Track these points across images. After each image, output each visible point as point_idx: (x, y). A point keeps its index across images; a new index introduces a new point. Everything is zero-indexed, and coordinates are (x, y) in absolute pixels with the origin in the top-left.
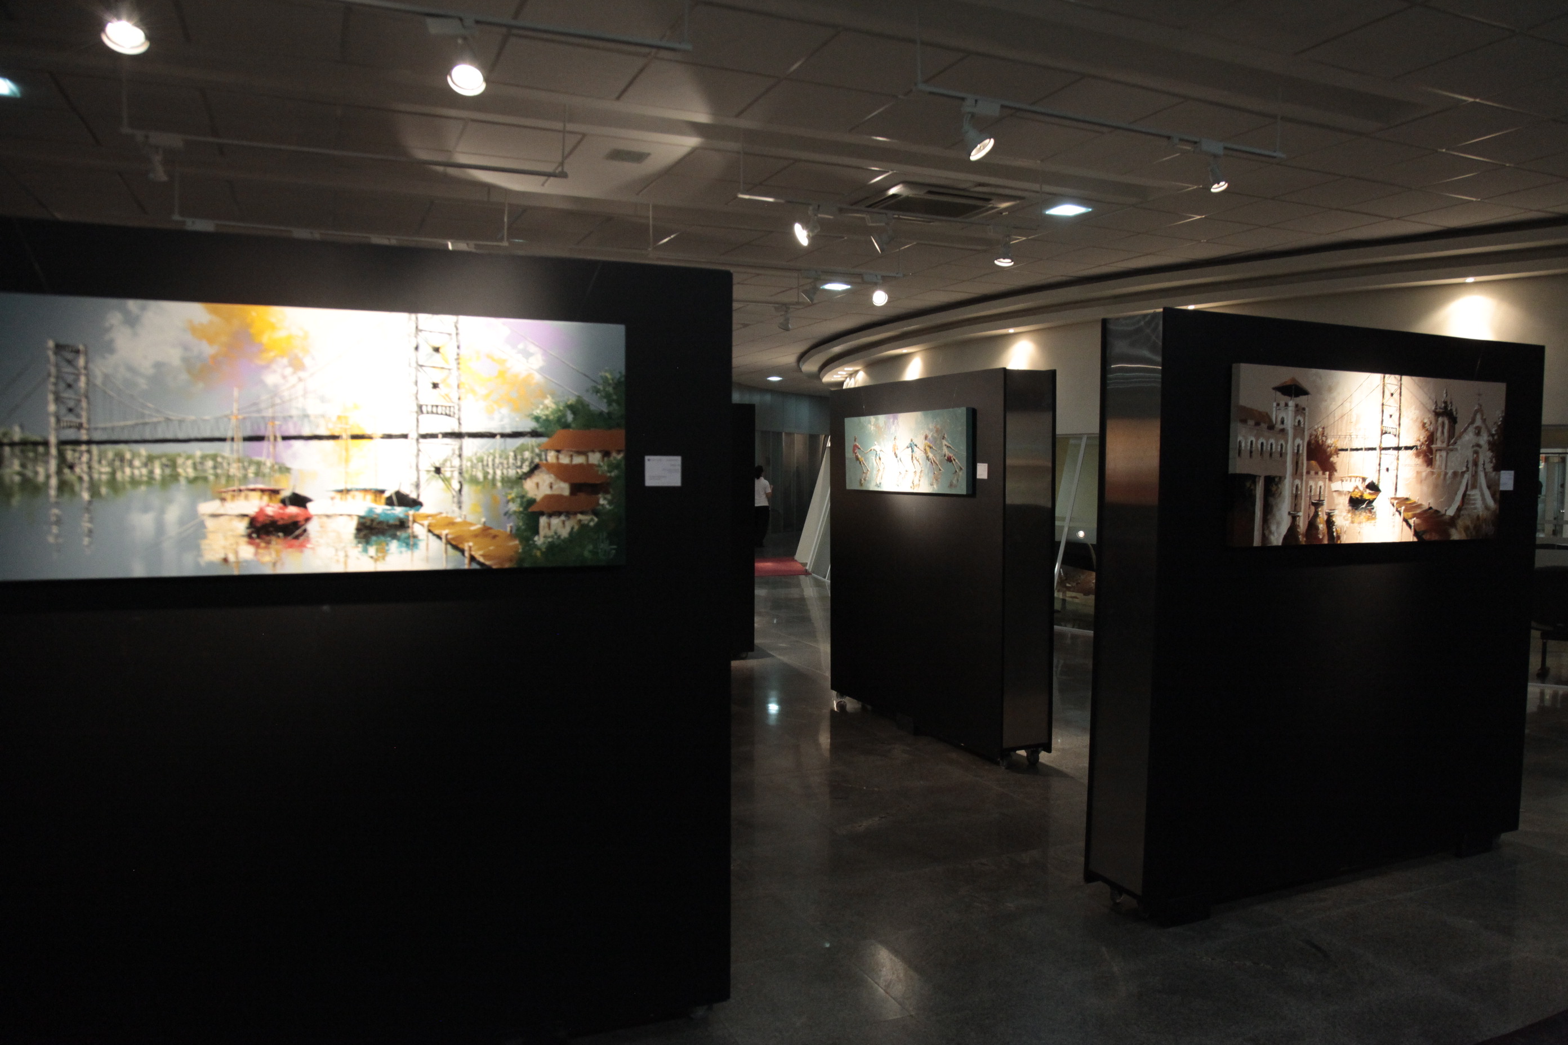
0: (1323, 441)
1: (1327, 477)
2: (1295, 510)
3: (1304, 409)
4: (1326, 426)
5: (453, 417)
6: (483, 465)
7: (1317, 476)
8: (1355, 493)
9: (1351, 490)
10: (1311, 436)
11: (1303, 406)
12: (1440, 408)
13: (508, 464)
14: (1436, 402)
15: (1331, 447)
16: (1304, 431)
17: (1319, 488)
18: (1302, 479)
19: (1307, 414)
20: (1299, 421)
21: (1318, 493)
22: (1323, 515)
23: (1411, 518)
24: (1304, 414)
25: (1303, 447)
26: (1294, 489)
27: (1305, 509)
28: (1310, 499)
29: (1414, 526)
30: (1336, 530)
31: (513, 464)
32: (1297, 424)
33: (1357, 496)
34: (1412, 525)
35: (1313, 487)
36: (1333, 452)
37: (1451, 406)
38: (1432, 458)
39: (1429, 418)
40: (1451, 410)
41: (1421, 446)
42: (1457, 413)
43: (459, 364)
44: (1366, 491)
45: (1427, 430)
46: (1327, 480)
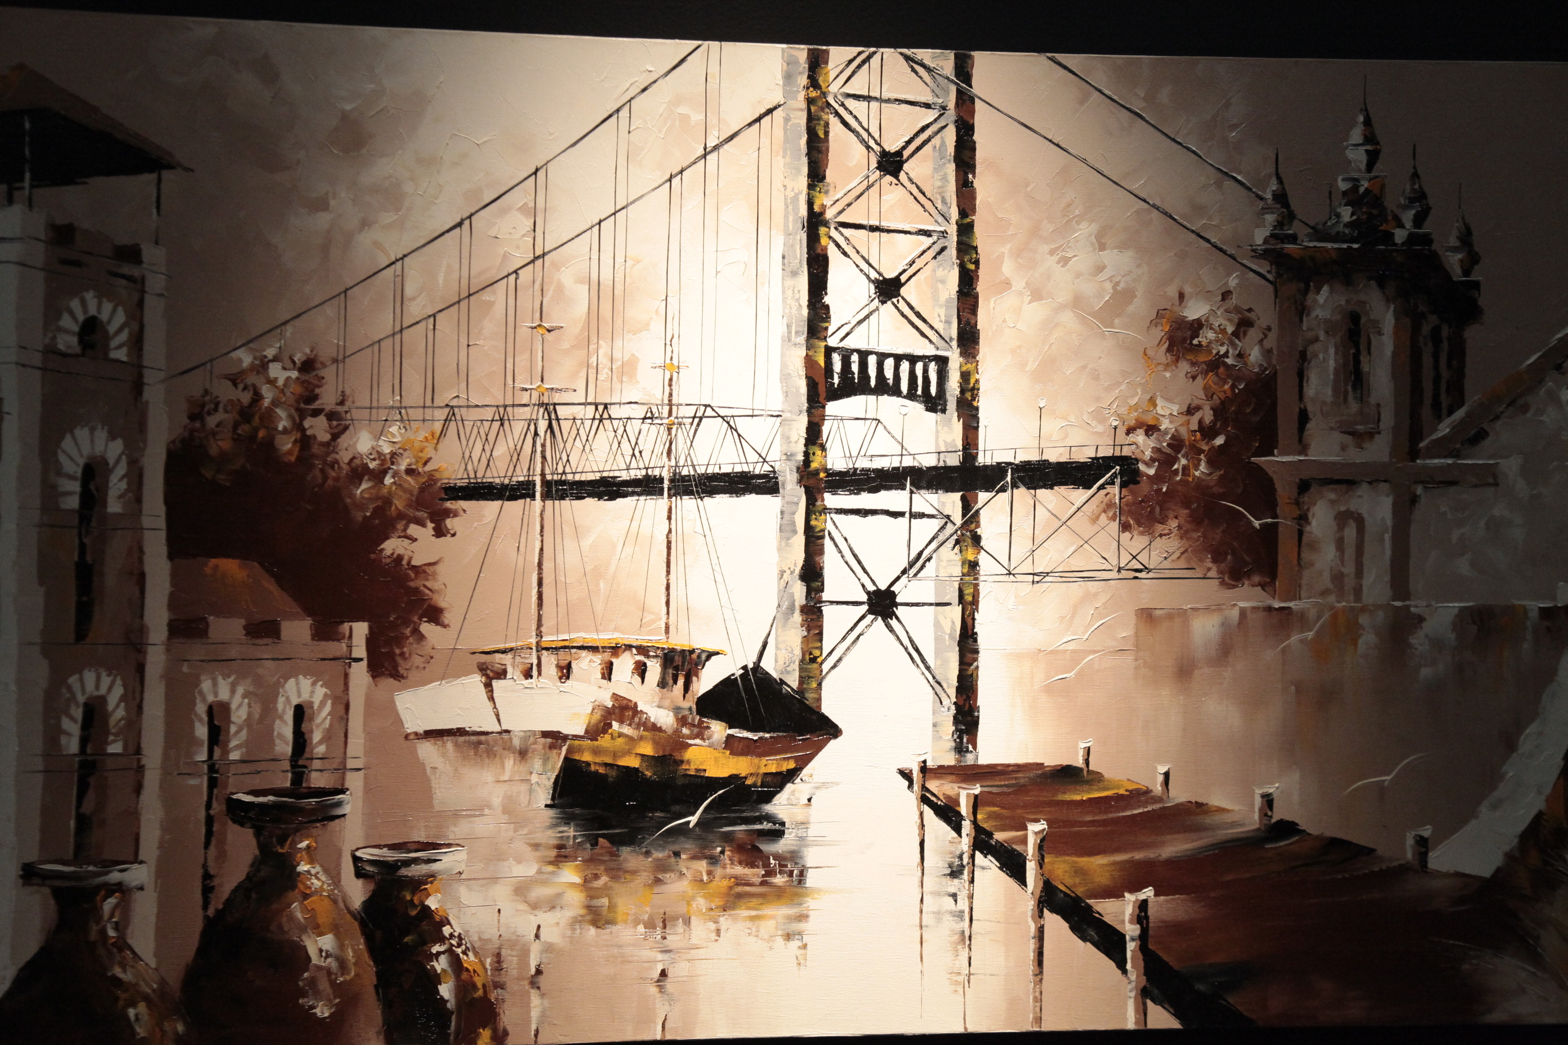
0: (305, 441)
1: (360, 650)
2: (80, 853)
3: (131, 254)
4: (325, 353)
7: (265, 649)
8: (605, 741)
9: (576, 727)
10: (198, 413)
11: (124, 239)
12: (1319, 234)
14: (1281, 198)
15: (378, 476)
16: (138, 387)
17: (289, 716)
18: (140, 669)
19: (156, 283)
20: (91, 328)
21: (285, 747)
22: (336, 879)
23: (1114, 892)
24: (139, 284)
25: (136, 478)
26: (72, 728)
27: (167, 850)
28: (213, 784)
29: (1143, 938)
30: (456, 963)
32: (68, 342)
33: (632, 762)
34: (1131, 930)
35: (239, 713)
36: (399, 504)
37: (1419, 220)
38: (1270, 531)
39: (1226, 295)
40: (1419, 240)
41: (1168, 461)
42: (1472, 260)
44: (701, 732)
45: (1216, 364)
46: (360, 673)
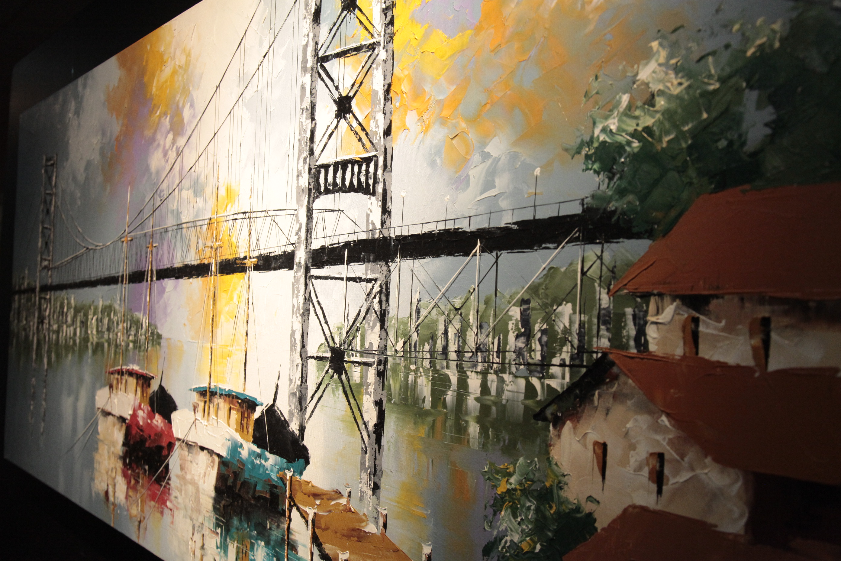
5: (374, 194)
6: (432, 352)
13: (501, 352)
31: (519, 352)
43: (391, 22)
